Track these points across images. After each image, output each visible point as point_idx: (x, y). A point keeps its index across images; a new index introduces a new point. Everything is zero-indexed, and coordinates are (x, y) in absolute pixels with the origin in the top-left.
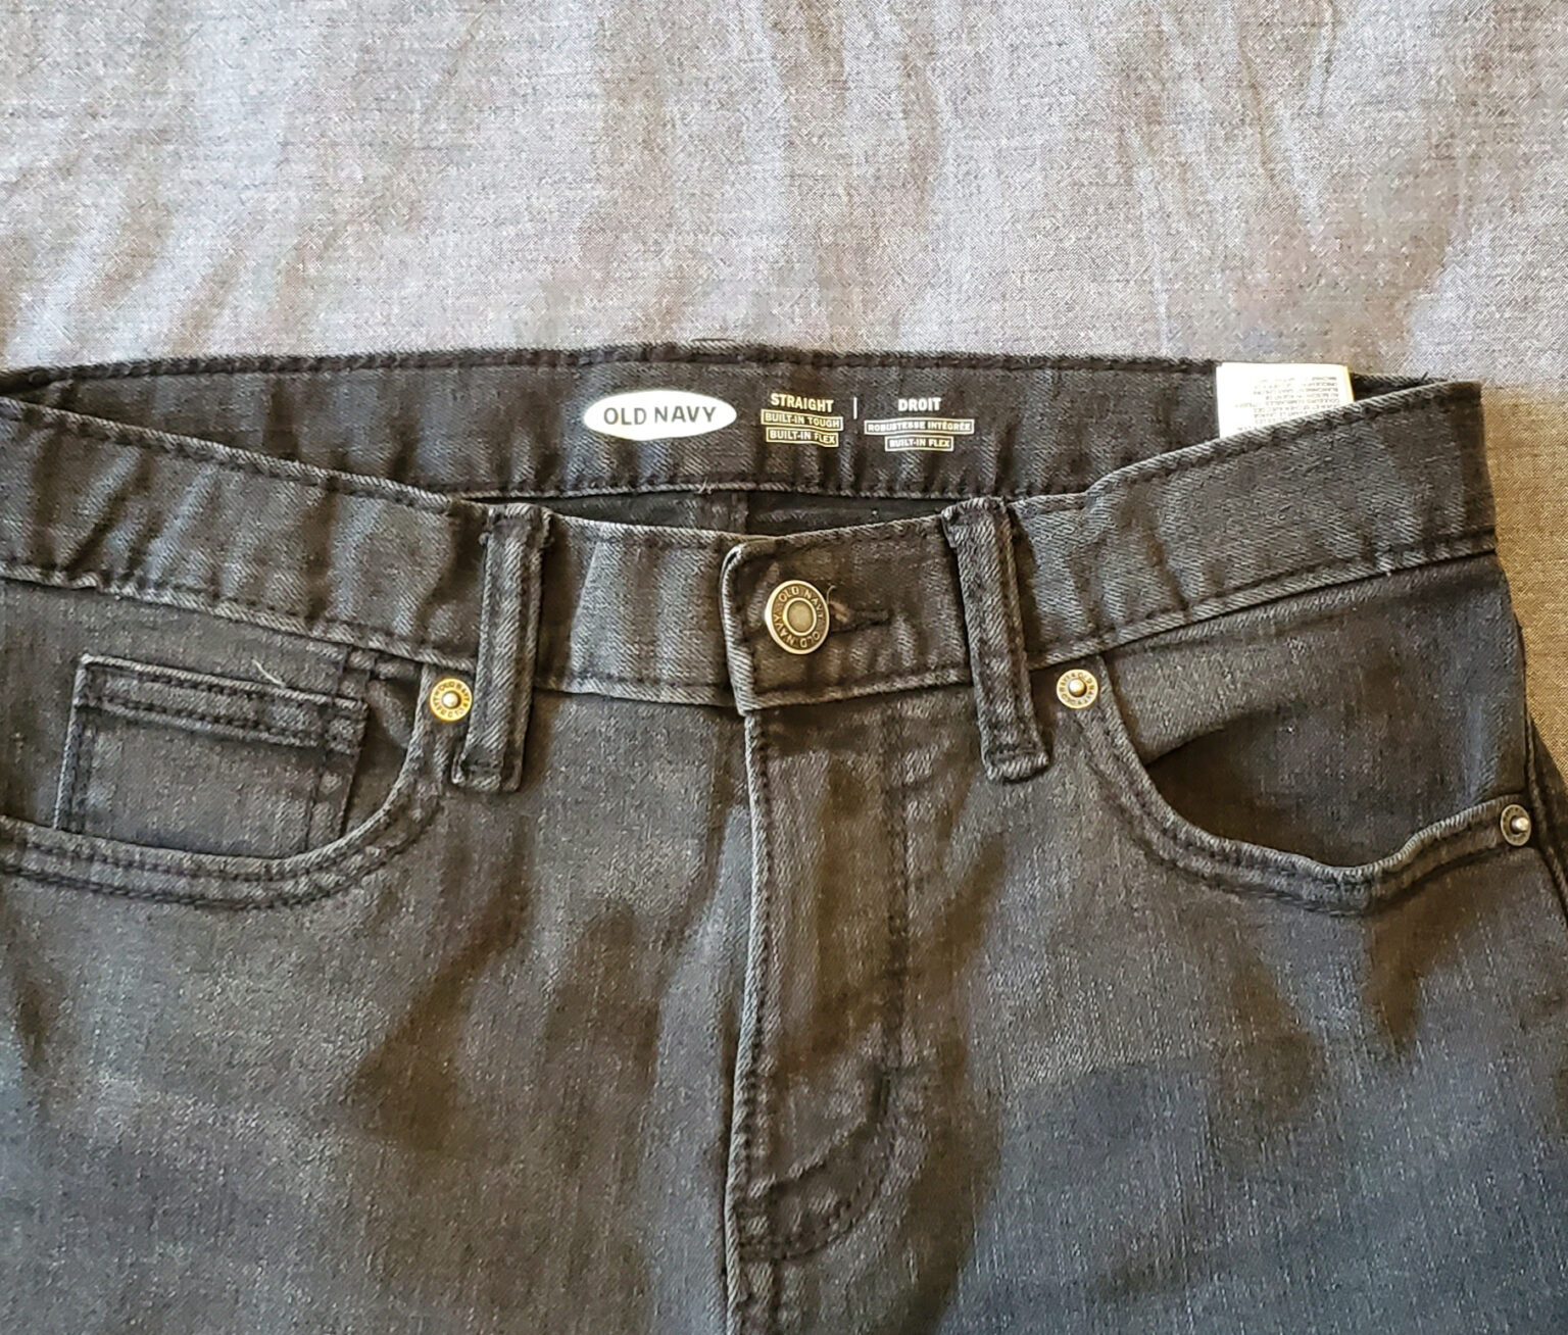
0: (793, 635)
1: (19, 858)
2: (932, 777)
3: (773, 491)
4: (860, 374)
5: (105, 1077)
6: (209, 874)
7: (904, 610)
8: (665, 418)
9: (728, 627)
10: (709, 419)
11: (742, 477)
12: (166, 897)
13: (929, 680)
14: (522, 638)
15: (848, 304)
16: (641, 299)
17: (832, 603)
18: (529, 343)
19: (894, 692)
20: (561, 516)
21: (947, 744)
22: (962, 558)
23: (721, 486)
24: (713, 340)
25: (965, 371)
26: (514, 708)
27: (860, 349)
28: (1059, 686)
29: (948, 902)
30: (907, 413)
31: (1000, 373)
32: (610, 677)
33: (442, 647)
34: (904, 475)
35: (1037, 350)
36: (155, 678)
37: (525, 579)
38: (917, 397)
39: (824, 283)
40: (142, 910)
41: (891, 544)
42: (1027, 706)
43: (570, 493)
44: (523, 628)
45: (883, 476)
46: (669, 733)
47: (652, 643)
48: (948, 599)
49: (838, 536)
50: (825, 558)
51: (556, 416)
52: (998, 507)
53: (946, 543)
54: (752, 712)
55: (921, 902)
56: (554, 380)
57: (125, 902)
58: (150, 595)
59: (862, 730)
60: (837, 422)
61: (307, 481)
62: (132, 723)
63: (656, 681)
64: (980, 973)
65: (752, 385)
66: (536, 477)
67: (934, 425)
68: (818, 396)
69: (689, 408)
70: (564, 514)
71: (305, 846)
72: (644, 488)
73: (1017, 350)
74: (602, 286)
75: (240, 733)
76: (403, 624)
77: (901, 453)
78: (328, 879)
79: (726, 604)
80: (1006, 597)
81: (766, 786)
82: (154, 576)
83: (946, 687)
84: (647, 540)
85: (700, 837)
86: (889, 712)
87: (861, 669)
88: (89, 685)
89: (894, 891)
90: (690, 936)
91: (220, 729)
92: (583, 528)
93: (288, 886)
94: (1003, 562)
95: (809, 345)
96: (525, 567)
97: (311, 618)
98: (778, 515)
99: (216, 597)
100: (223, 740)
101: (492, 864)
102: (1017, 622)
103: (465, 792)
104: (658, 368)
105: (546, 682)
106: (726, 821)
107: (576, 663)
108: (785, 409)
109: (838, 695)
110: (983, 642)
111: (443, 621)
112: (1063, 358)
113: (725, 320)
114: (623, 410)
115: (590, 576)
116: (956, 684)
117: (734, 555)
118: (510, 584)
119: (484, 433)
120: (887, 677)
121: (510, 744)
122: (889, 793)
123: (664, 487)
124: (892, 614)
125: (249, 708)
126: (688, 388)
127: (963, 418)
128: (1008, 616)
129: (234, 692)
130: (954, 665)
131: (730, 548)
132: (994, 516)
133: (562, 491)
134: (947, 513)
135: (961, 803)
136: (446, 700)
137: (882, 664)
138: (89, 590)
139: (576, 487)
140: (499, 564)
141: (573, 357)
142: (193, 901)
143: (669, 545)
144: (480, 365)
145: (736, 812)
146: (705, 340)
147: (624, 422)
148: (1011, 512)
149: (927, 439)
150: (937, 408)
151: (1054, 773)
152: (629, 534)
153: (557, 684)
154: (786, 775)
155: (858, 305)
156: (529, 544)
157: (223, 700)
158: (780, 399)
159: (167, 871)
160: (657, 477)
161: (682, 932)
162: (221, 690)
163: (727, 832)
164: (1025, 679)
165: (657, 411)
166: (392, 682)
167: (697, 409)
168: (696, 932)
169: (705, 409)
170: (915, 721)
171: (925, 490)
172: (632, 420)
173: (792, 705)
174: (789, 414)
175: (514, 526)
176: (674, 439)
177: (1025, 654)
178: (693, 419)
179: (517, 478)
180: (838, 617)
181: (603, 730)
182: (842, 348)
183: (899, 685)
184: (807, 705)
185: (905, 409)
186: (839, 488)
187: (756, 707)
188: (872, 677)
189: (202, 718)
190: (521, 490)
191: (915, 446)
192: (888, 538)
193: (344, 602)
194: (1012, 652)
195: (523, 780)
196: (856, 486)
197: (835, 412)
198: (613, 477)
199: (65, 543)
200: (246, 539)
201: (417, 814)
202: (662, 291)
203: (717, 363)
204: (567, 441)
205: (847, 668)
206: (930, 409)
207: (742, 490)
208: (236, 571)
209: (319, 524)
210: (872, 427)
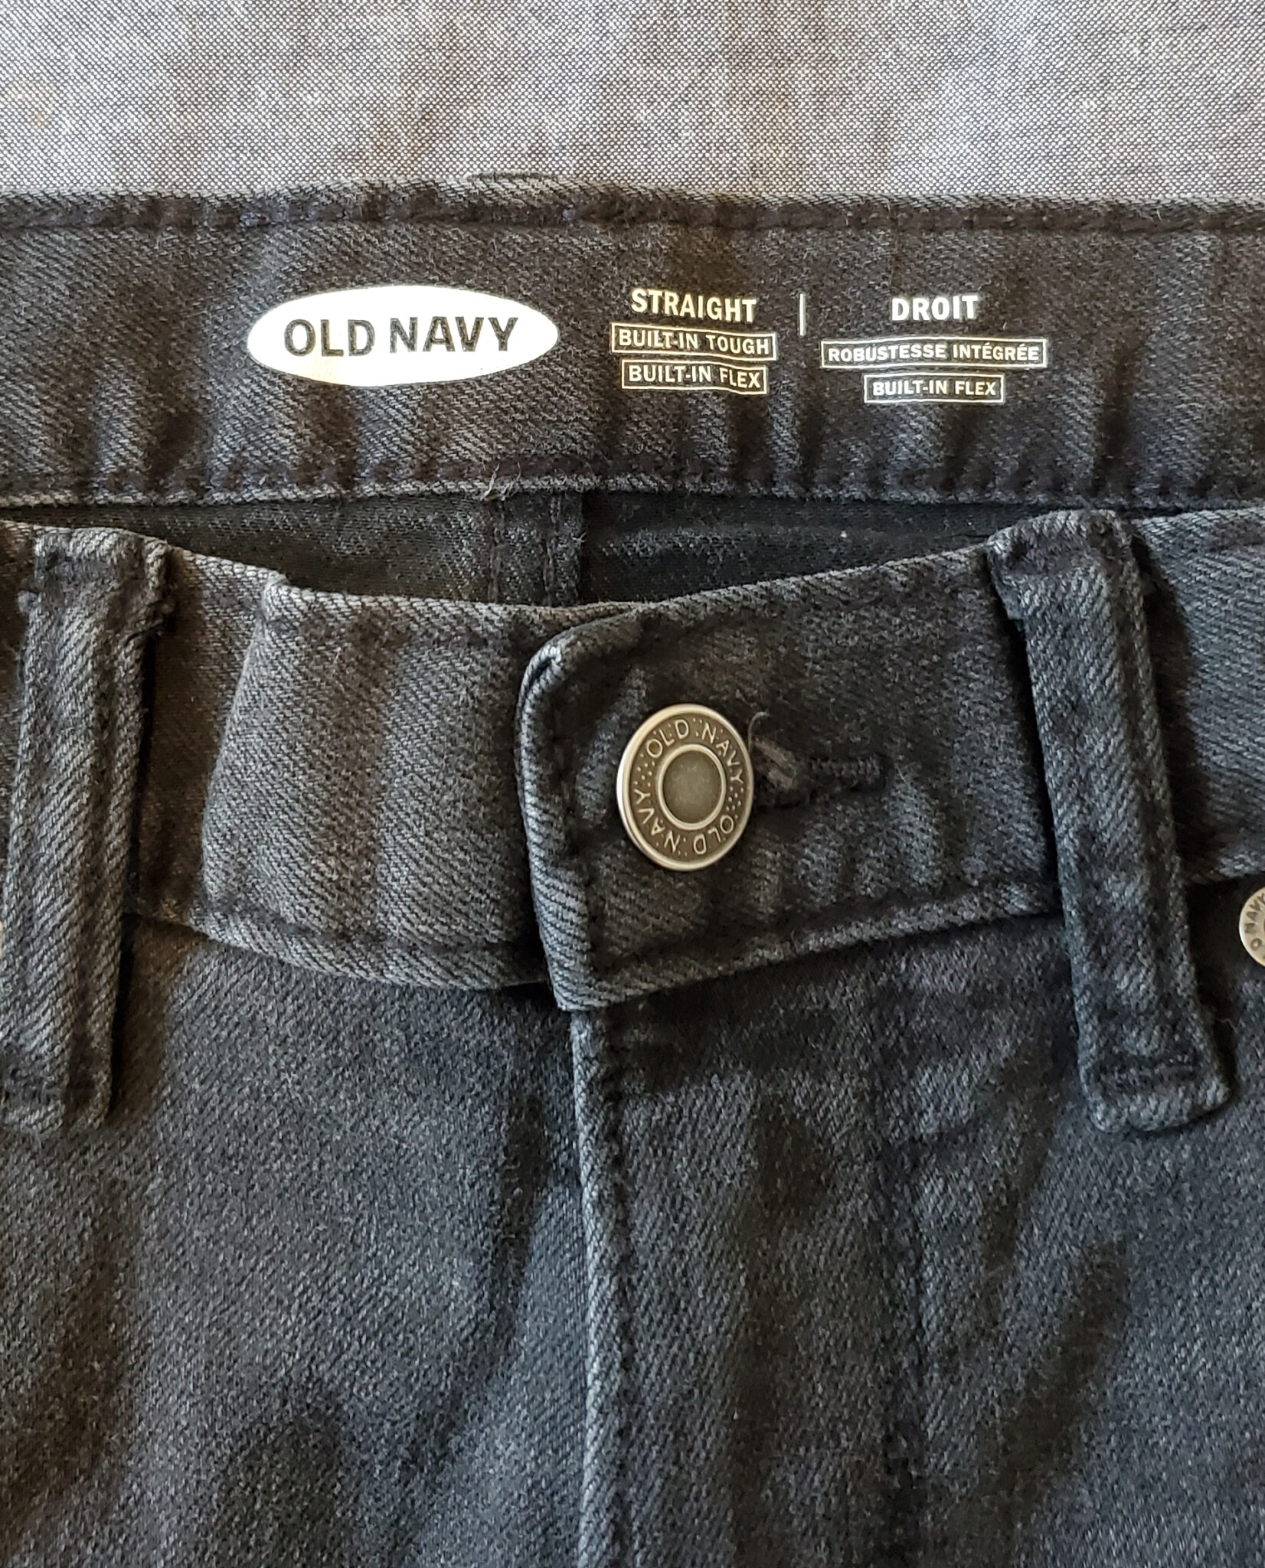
0: (676, 831)
2: (975, 1123)
3: (635, 493)
4: (813, 245)
7: (912, 756)
8: (411, 345)
9: (531, 823)
10: (503, 346)
11: (572, 464)
13: (969, 911)
14: (96, 824)
15: (785, 98)
16: (369, 91)
17: (763, 746)
18: (142, 181)
19: (893, 939)
20: (187, 555)
21: (1005, 1047)
22: (1037, 647)
23: (527, 484)
24: (511, 178)
25: (1027, 237)
26: (83, 973)
27: (810, 191)
28: (1243, 919)
29: (1009, 1397)
30: (910, 326)
31: (1101, 240)
32: (279, 920)
34: (903, 454)
35: (1174, 191)
38: (931, 295)
39: (741, 58)
41: (884, 614)
42: (1183, 974)
43: (219, 497)
44: (100, 801)
45: (859, 454)
46: (408, 1038)
47: (367, 853)
48: (1005, 731)
49: (773, 600)
50: (743, 650)
51: (192, 334)
52: (1110, 530)
53: (999, 607)
54: (589, 1014)
55: (951, 1400)
56: (187, 259)
59: (826, 1020)
60: (766, 344)
63: (376, 939)
64: (1068, 1524)
65: (592, 273)
66: (146, 462)
67: (965, 351)
68: (728, 291)
69: (460, 321)
70: (196, 551)
72: (369, 489)
73: (1134, 192)
74: (294, 62)
77: (895, 409)
79: (528, 769)
80: (1134, 733)
81: (618, 1162)
83: (1001, 924)
84: (358, 627)
85: (478, 1256)
86: (883, 979)
87: (823, 892)
89: (894, 1382)
90: (460, 1450)
92: (233, 581)
94: (1126, 655)
95: (707, 187)
96: (105, 672)
98: (646, 542)
101: (44, 1296)
102: (1160, 789)
104: (397, 238)
105: (156, 906)
106: (534, 1220)
107: (213, 880)
108: (661, 319)
109: (775, 954)
110: (1088, 835)
112: (1231, 210)
113: (540, 135)
114: (325, 325)
115: (239, 701)
116: (1022, 917)
117: (546, 664)
118: (73, 705)
119: (41, 373)
120: (878, 908)
122: (885, 1155)
123: (408, 488)
124: (886, 765)
126: (460, 282)
127: (1026, 335)
128: (1142, 776)
130: (1022, 877)
131: (541, 644)
132: (1104, 552)
133: (202, 491)
134: (1000, 544)
135: (1035, 1172)
137: (869, 880)
139: (230, 485)
140: (50, 663)
141: (230, 213)
143: (403, 638)
144: (38, 229)
145: (553, 1200)
146: (495, 177)
147: (327, 351)
148: (1139, 547)
149: (952, 381)
150: (971, 314)
151: (1239, 1119)
152: (316, 616)
153: (180, 914)
154: (661, 1135)
155: (806, 103)
158: (649, 299)
160: (396, 466)
161: (443, 1443)
163: (536, 1242)
164: (1178, 914)
165: (396, 326)
167: (478, 322)
168: (473, 1444)
169: (494, 322)
170: (940, 1001)
171: (948, 485)
172: (345, 346)
173: (677, 990)
174: (668, 332)
175: (87, 578)
176: (429, 386)
177: (1177, 859)
178: (469, 344)
179: (108, 465)
180: (773, 775)
181: (272, 1021)
182: (776, 191)
183: (903, 923)
184: (708, 982)
185: (904, 317)
186: (769, 481)
187: (595, 1003)
188: (847, 909)
190: (118, 488)
191: (926, 394)
192: (876, 602)
194: (1152, 859)
195: (116, 1102)
196: (804, 478)
197: (762, 322)
198: (305, 466)
202: (414, 75)
203: (519, 224)
204: (214, 388)
205: (792, 891)
206: (957, 316)
207: (571, 492)
210: (838, 354)
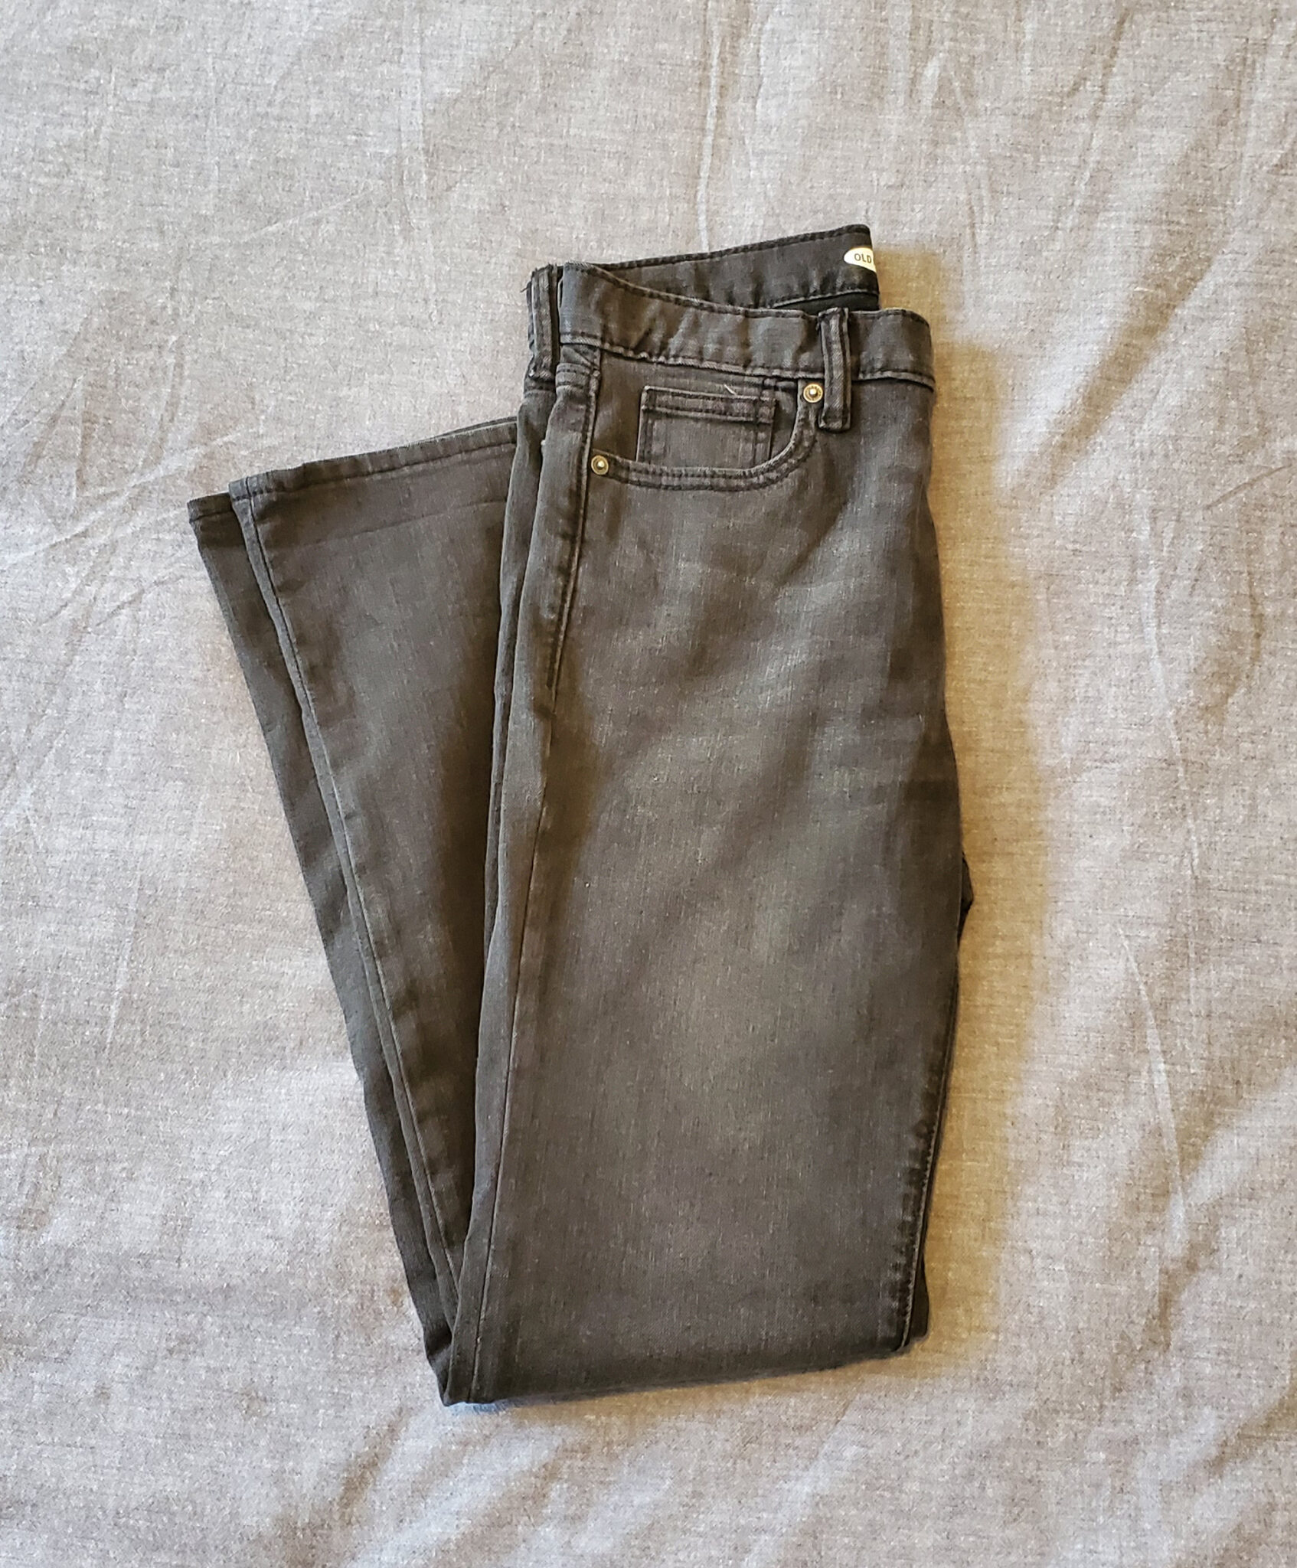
1: (627, 475)
5: (682, 565)
6: (719, 476)
12: (699, 487)
14: (844, 359)
26: (845, 389)
33: (807, 370)
36: (679, 395)
37: (842, 335)
40: (690, 495)
44: (844, 354)
57: (680, 492)
58: (671, 361)
61: (736, 313)
62: (668, 416)
71: (754, 463)
75: (718, 417)
76: (788, 362)
78: (773, 475)
82: (673, 352)
88: (650, 399)
91: (710, 415)
93: (755, 480)
96: (841, 331)
97: (745, 367)
99: (702, 360)
100: (711, 421)
103: (827, 431)
105: (858, 377)
111: (806, 358)
118: (835, 338)
121: (845, 405)
125: (722, 405)
129: (714, 398)
136: (812, 392)
138: (643, 360)
140: (828, 332)
142: (712, 488)
153: (863, 378)
156: (841, 320)
157: (710, 402)
159: (699, 476)
162: (708, 398)
166: (784, 390)
175: (832, 317)
189: (701, 411)
193: (759, 358)
195: (852, 423)
199: (635, 338)
200: (713, 335)
201: (806, 444)
208: (711, 348)
209: (744, 328)
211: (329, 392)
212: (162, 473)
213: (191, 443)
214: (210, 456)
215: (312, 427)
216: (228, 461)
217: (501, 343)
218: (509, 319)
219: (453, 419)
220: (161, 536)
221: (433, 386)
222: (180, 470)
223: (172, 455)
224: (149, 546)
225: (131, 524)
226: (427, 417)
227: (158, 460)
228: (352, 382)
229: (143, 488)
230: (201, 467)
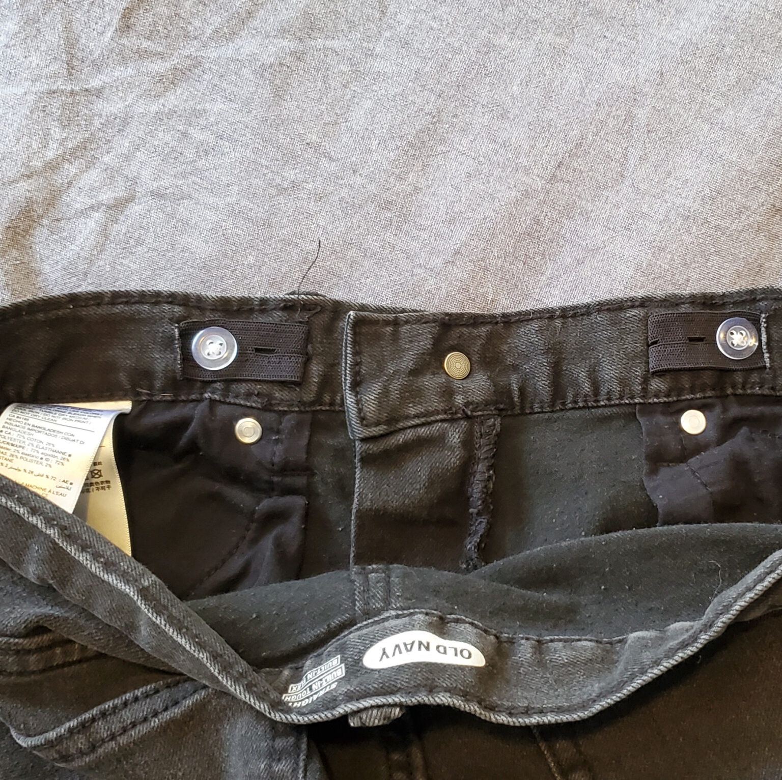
69: (401, 654)
167: (394, 655)
169: (389, 657)
211: (485, 33)
212: (230, 53)
213: (283, 32)
214: (299, 57)
215: (443, 66)
216: (319, 70)
217: (727, 49)
218: (750, 22)
219: (625, 121)
220: (191, 130)
221: (617, 73)
222: (253, 58)
223: (253, 36)
224: (168, 138)
225: (161, 101)
226: (594, 107)
227: (233, 34)
228: (518, 32)
229: (197, 63)
230: (281, 64)
